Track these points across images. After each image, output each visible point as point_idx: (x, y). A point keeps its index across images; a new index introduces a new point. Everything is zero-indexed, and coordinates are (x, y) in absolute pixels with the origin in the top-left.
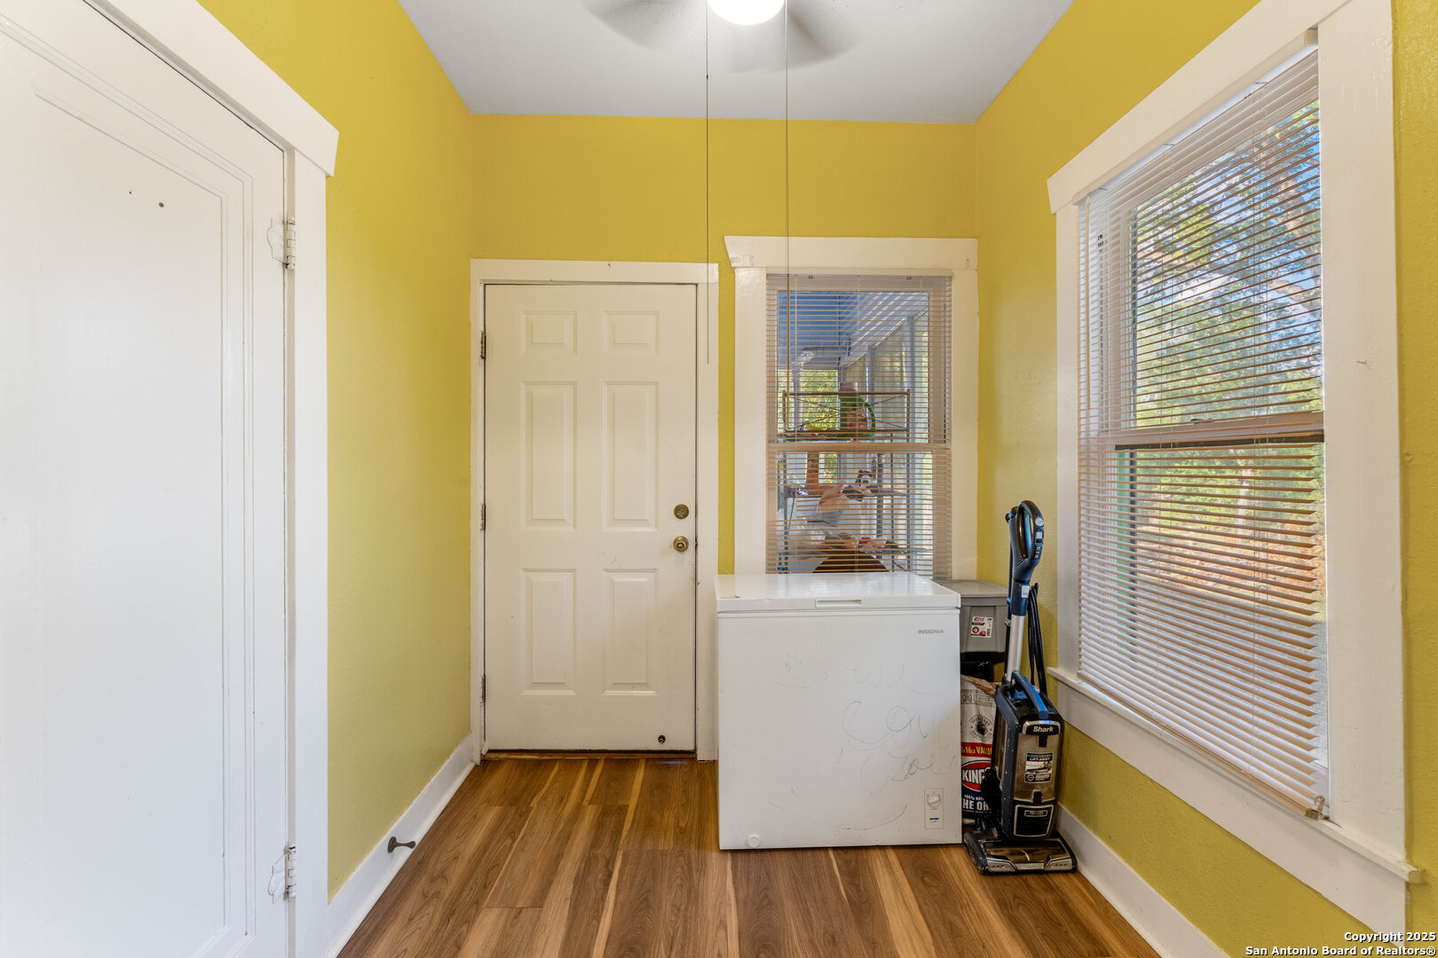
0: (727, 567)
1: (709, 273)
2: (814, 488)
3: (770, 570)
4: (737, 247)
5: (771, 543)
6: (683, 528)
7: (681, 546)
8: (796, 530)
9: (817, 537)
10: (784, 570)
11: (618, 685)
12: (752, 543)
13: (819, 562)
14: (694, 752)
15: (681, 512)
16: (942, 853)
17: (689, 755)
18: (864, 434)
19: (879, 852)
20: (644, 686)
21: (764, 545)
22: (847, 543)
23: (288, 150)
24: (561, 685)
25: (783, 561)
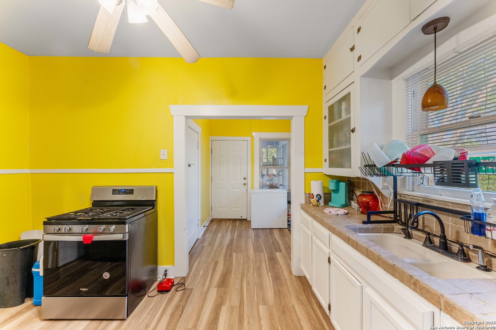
0: (252, 188)
1: (249, 138)
2: (268, 175)
3: (260, 188)
4: (254, 134)
5: (260, 184)
6: (245, 181)
7: (245, 184)
8: (264, 182)
9: (268, 183)
10: (262, 188)
11: (234, 208)
12: (257, 184)
13: (269, 187)
14: (247, 219)
15: (245, 179)
16: (284, 229)
17: (246, 220)
18: (276, 165)
19: (275, 229)
20: (238, 208)
21: (259, 184)
22: (273, 184)
23: (198, 133)
24: (224, 208)
25: (262, 186)
